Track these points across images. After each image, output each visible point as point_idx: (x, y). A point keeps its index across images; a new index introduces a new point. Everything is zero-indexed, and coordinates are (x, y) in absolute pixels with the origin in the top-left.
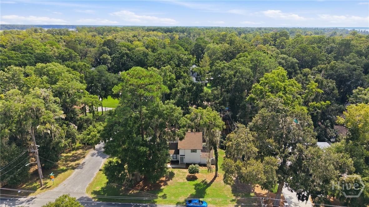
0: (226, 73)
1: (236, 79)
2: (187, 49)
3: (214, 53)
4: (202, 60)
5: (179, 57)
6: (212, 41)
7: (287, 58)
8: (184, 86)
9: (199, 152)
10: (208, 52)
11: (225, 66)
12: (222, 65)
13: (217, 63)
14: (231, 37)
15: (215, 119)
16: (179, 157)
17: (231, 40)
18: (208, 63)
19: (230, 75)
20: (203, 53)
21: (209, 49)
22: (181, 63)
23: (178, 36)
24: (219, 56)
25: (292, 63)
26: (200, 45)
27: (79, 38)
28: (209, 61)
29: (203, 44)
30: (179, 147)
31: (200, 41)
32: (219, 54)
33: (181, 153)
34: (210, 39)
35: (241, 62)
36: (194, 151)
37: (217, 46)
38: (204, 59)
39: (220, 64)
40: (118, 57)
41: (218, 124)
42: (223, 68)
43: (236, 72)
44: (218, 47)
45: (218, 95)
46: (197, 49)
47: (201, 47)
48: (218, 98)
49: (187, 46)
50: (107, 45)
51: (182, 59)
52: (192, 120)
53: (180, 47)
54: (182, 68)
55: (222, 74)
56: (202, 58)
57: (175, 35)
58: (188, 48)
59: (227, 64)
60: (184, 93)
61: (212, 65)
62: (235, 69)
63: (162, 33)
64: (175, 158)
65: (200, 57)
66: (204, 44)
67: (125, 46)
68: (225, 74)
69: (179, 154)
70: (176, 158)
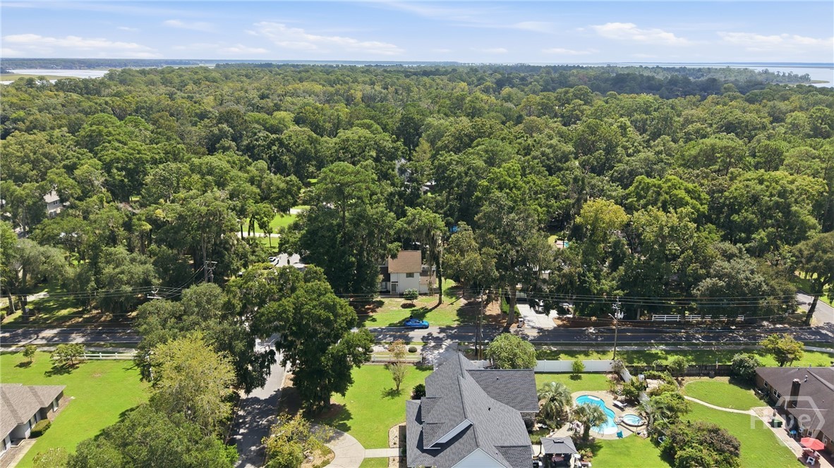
0: (453, 170)
1: (468, 179)
2: (385, 125)
3: (439, 135)
4: (417, 149)
5: (378, 146)
6: (436, 108)
7: (557, 145)
8: (391, 189)
9: (417, 275)
10: (428, 132)
11: (451, 159)
12: (448, 159)
13: (442, 155)
14: (473, 102)
15: (435, 221)
16: (390, 285)
17: (474, 108)
18: (429, 155)
19: (459, 174)
20: (417, 134)
21: (429, 126)
22: (381, 155)
23: (361, 93)
24: (446, 142)
25: (563, 152)
26: (412, 119)
27: (145, 102)
28: (431, 151)
29: (417, 117)
30: (390, 270)
31: (412, 109)
32: (446, 139)
33: (393, 279)
34: (432, 103)
35: (478, 154)
36: (410, 275)
37: (445, 122)
38: (420, 146)
39: (446, 157)
40: (263, 146)
41: (438, 226)
42: (450, 164)
43: (469, 169)
44: (447, 123)
45: (442, 202)
46: (406, 125)
47: (414, 123)
48: (442, 207)
49: (385, 120)
50: (227, 121)
51: (385, 149)
52: (409, 223)
53: (376, 126)
54: (385, 164)
55: (448, 172)
56: (418, 145)
57: (352, 91)
58: (388, 125)
59: (455, 157)
60: (392, 200)
61: (434, 157)
62: (467, 164)
63: (323, 86)
64: (384, 287)
65: (413, 143)
66: (419, 116)
67: (258, 122)
68: (453, 172)
69: (390, 281)
70: (386, 288)
